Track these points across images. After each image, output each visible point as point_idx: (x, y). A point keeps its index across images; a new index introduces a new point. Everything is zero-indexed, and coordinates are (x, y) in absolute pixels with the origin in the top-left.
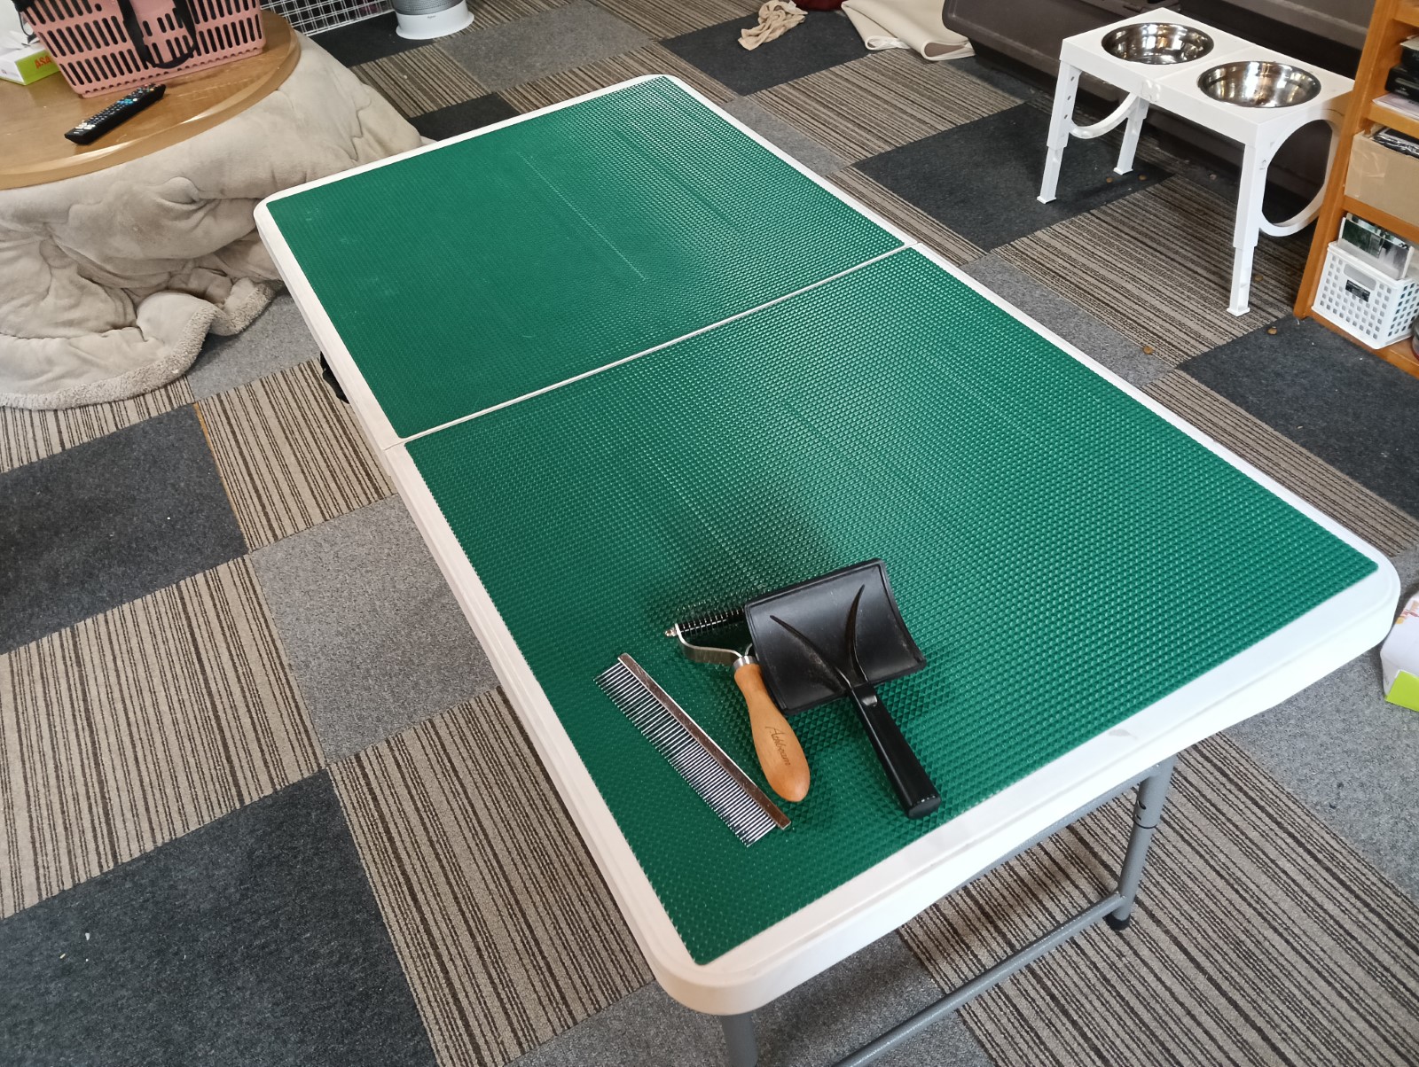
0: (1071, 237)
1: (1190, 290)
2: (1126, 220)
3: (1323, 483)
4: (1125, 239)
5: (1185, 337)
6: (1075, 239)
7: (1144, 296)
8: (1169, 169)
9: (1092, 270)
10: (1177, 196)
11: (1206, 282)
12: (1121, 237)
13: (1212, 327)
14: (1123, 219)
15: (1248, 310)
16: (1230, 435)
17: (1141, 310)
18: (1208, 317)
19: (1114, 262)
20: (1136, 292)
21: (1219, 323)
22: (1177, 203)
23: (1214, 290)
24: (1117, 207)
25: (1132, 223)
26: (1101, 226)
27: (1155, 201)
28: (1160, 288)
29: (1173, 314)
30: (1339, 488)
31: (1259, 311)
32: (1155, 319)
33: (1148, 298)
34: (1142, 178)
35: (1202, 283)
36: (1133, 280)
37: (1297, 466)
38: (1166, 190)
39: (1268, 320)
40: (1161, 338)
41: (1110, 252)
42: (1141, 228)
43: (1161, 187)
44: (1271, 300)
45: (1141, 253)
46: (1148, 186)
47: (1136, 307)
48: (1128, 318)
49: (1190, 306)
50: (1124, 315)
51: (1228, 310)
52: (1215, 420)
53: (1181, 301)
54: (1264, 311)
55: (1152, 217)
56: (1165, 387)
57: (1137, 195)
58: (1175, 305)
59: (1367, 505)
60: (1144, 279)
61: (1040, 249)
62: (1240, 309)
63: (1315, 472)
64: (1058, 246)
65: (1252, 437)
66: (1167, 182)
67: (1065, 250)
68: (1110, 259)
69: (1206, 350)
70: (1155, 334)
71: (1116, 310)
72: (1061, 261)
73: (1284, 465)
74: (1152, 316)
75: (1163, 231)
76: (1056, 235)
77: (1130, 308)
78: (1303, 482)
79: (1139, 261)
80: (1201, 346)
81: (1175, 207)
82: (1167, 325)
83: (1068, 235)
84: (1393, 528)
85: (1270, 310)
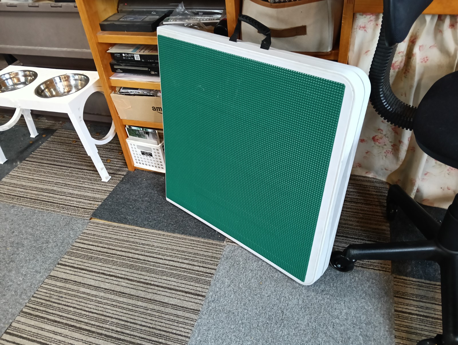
0: (20, 175)
1: (82, 178)
2: (44, 157)
3: (175, 244)
4: (46, 166)
5: (89, 202)
6: (22, 175)
7: (64, 190)
8: (54, 128)
9: (35, 188)
10: (62, 138)
11: (88, 171)
12: (44, 166)
13: (99, 192)
14: (42, 157)
15: (110, 177)
16: (127, 241)
17: (65, 197)
18: (95, 187)
19: (44, 179)
20: (59, 189)
21: (101, 188)
22: (63, 141)
23: (93, 174)
24: (37, 153)
25: (46, 158)
26: (33, 164)
27: (53, 144)
28: (69, 183)
29: (79, 193)
30: (182, 243)
31: (115, 175)
32: (72, 199)
33: (65, 190)
34: (44, 136)
35: (87, 173)
36: (56, 184)
37: (161, 242)
38: (56, 137)
39: (120, 178)
40: (78, 207)
41: (41, 175)
42: (51, 158)
43: (53, 137)
44: (118, 168)
45: (55, 170)
46: (48, 138)
47: (62, 197)
48: (60, 204)
49: (85, 186)
50: (58, 203)
51: (102, 180)
52: (118, 237)
53: (81, 185)
54: (117, 174)
55: (54, 151)
56: (89, 232)
57: (44, 144)
58: (79, 188)
59: (196, 245)
60: (61, 182)
61: (7, 187)
62: (106, 178)
63: (170, 241)
64: (15, 182)
65: (137, 237)
66: (55, 134)
67: (19, 183)
68: (42, 179)
69: (100, 203)
70: (75, 207)
71: (53, 203)
72: (19, 189)
73: (156, 244)
74: (70, 198)
75: (61, 156)
76: (13, 177)
77: (59, 199)
78: (167, 249)
79: (55, 174)
80: (97, 203)
81: (62, 143)
82: (78, 200)
83: (18, 175)
84: (210, 251)
85: (120, 173)
